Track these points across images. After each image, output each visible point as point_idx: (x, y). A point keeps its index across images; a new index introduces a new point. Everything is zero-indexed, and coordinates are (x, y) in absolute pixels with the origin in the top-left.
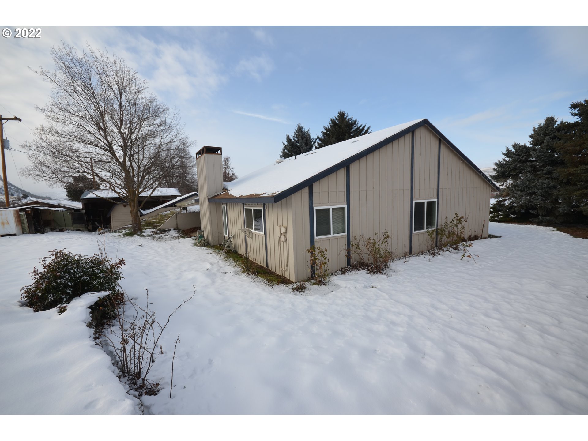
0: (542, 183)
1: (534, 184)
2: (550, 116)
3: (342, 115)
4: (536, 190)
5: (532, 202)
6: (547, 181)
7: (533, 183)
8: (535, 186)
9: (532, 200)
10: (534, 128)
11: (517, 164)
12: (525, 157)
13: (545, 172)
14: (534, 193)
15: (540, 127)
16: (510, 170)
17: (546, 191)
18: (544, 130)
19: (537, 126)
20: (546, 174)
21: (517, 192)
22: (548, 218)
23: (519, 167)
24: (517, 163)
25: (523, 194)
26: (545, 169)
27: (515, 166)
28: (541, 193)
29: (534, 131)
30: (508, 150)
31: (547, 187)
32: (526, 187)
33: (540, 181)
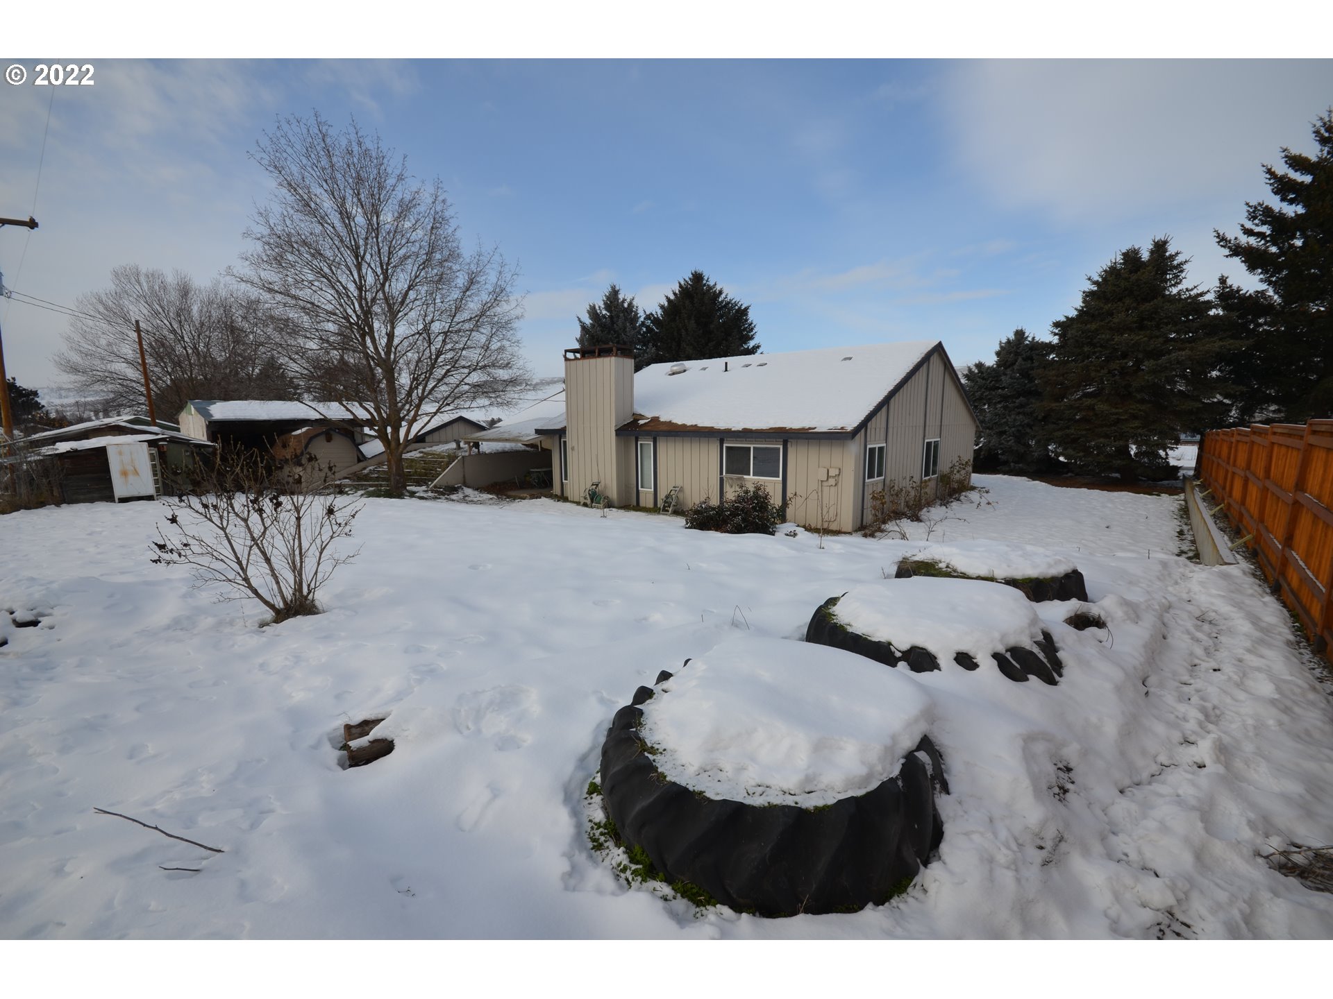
0: (1015, 420)
1: (1005, 420)
2: (1020, 328)
3: (698, 278)
4: (1007, 428)
5: (1002, 444)
6: (1021, 417)
7: (1003, 419)
8: (1006, 423)
9: (1003, 441)
10: (1000, 342)
11: (984, 392)
12: (993, 382)
13: (1017, 404)
14: (1004, 432)
15: (1009, 341)
16: (975, 400)
17: (1018, 430)
18: (1015, 347)
19: (1004, 341)
20: (1017, 407)
21: (984, 431)
22: (1021, 465)
23: (987, 395)
24: (983, 390)
25: (992, 434)
26: (1017, 401)
27: (982, 394)
28: (1013, 433)
29: (1001, 347)
30: (970, 369)
31: (1020, 425)
32: (996, 423)
33: (1013, 416)
